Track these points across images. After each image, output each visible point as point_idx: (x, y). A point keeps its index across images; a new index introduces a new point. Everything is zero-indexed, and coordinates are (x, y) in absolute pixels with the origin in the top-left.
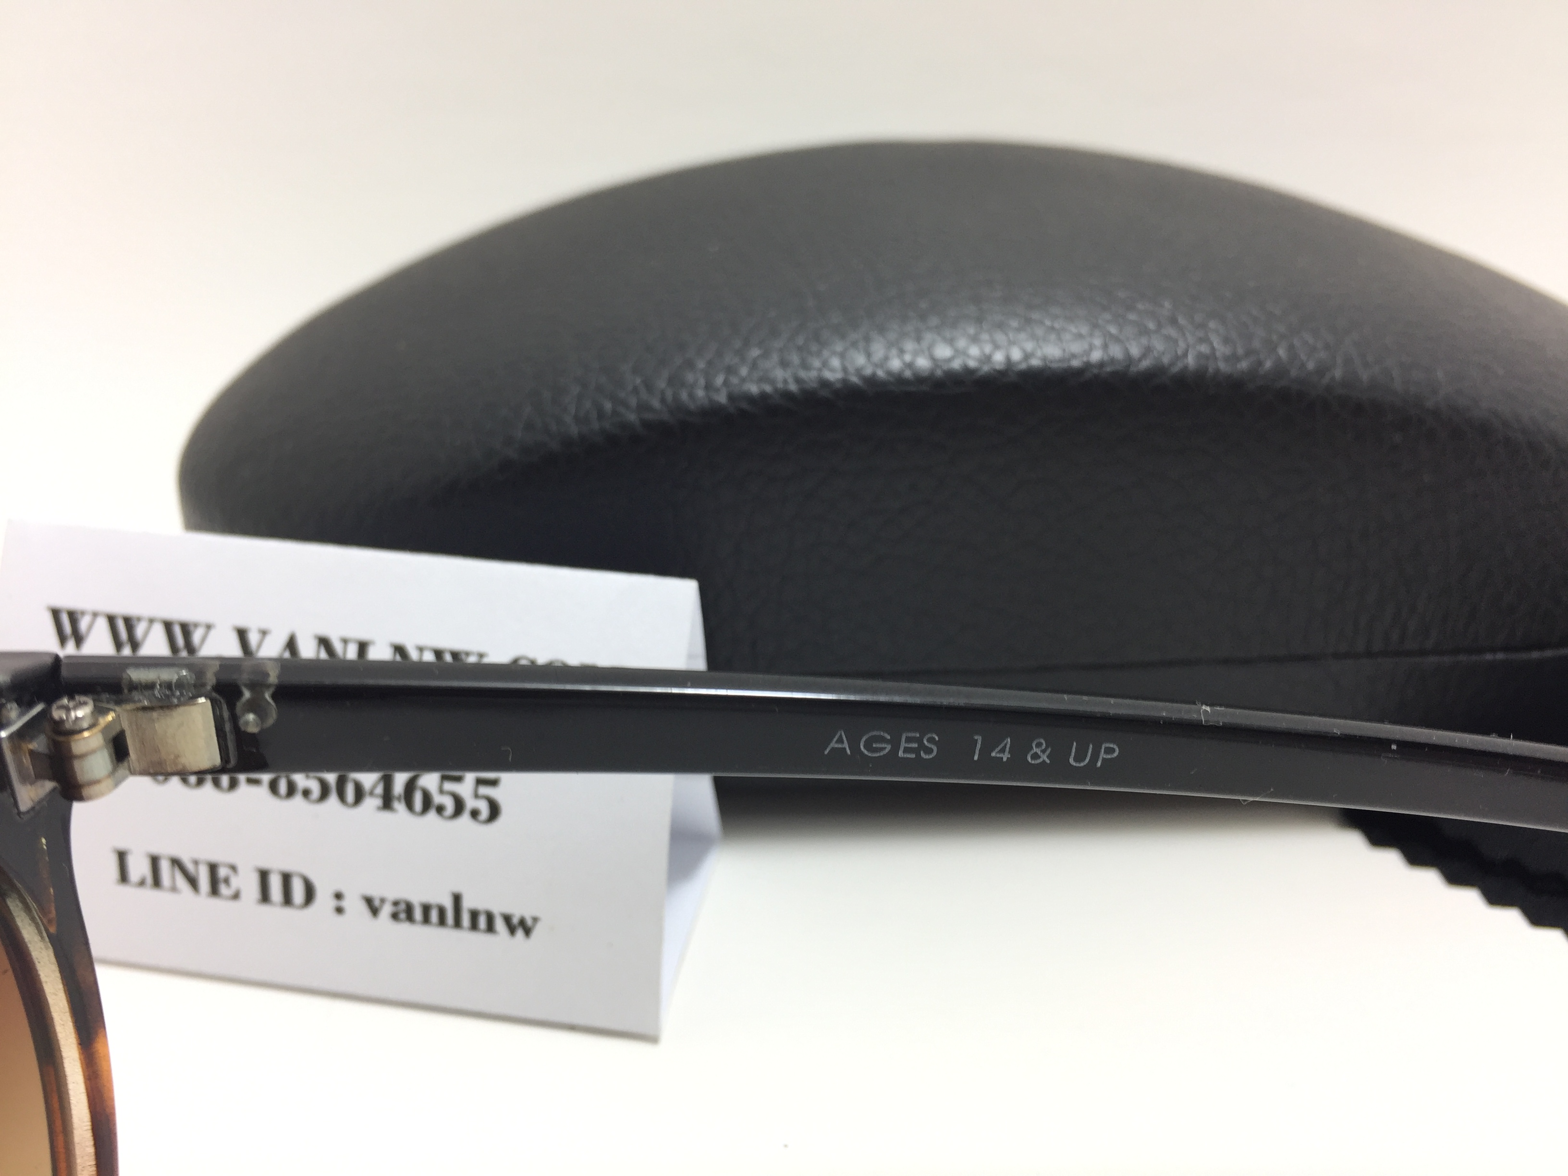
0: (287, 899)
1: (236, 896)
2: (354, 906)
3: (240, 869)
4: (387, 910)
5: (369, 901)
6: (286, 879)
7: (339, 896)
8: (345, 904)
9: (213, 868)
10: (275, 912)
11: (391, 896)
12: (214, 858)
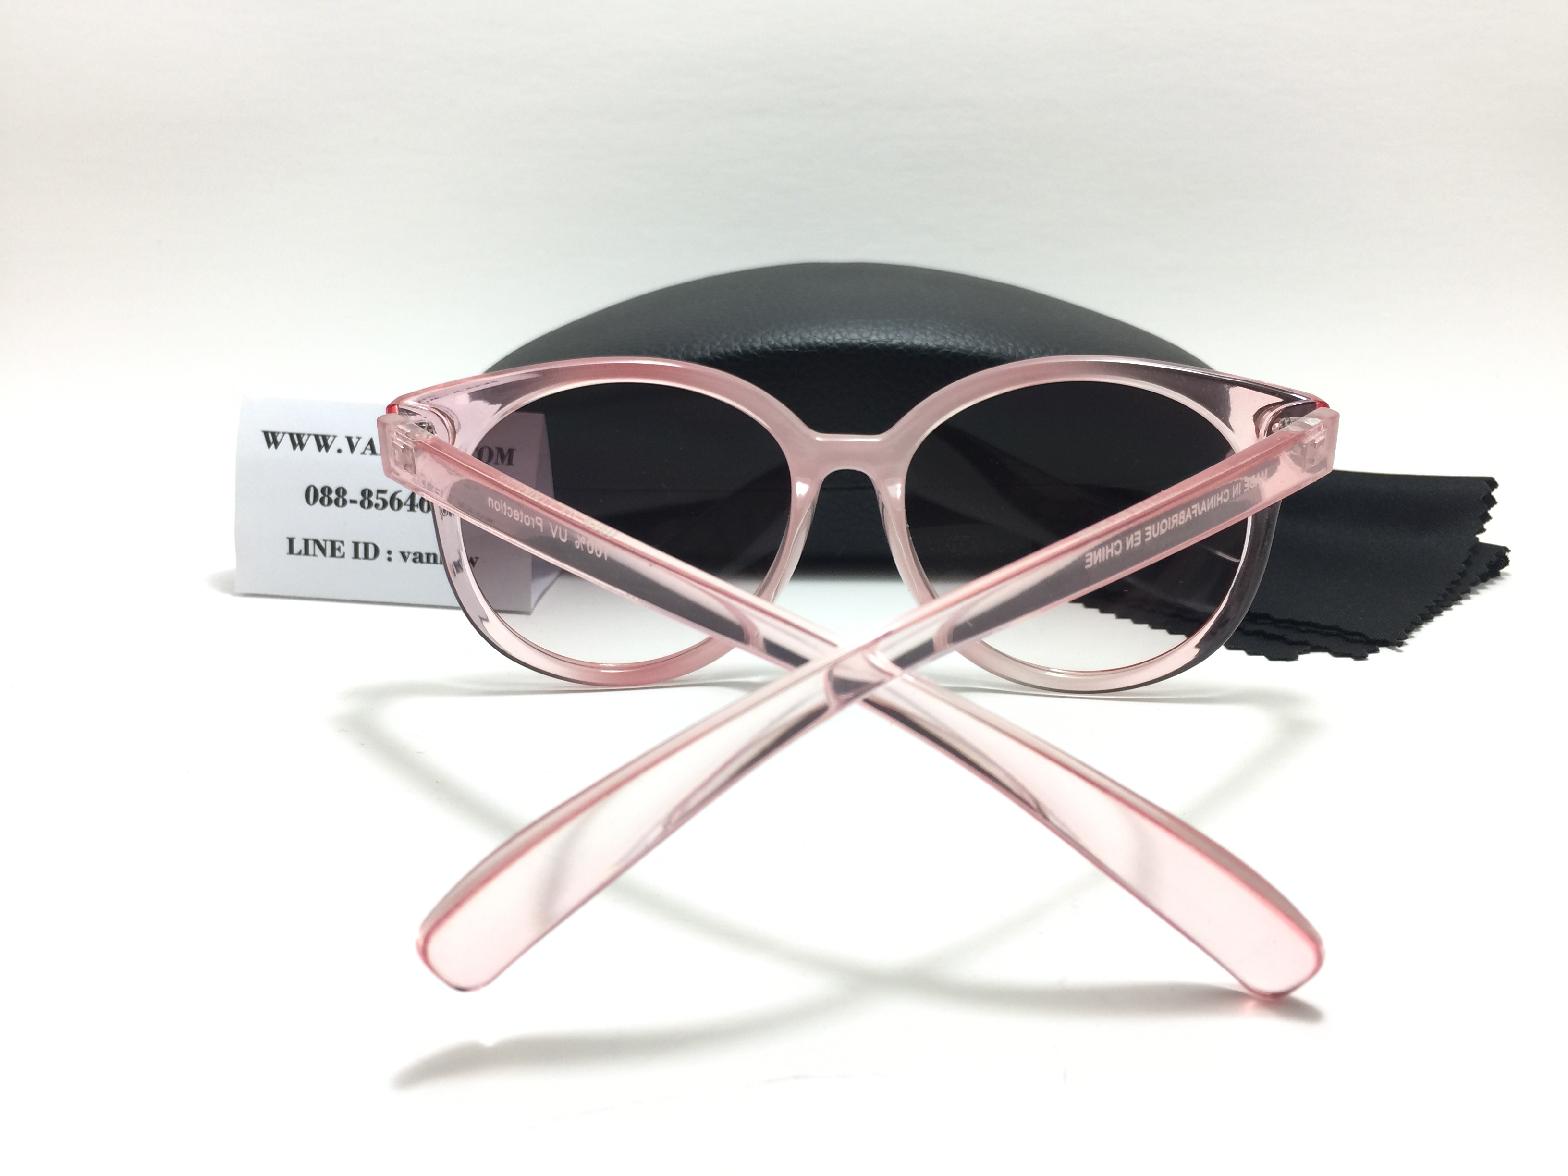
0: (366, 556)
1: (343, 556)
2: (396, 556)
3: (345, 543)
4: (411, 557)
5: (403, 554)
6: (366, 545)
7: (389, 552)
8: (392, 556)
9: (333, 543)
10: (361, 562)
11: (413, 550)
12: (334, 539)
